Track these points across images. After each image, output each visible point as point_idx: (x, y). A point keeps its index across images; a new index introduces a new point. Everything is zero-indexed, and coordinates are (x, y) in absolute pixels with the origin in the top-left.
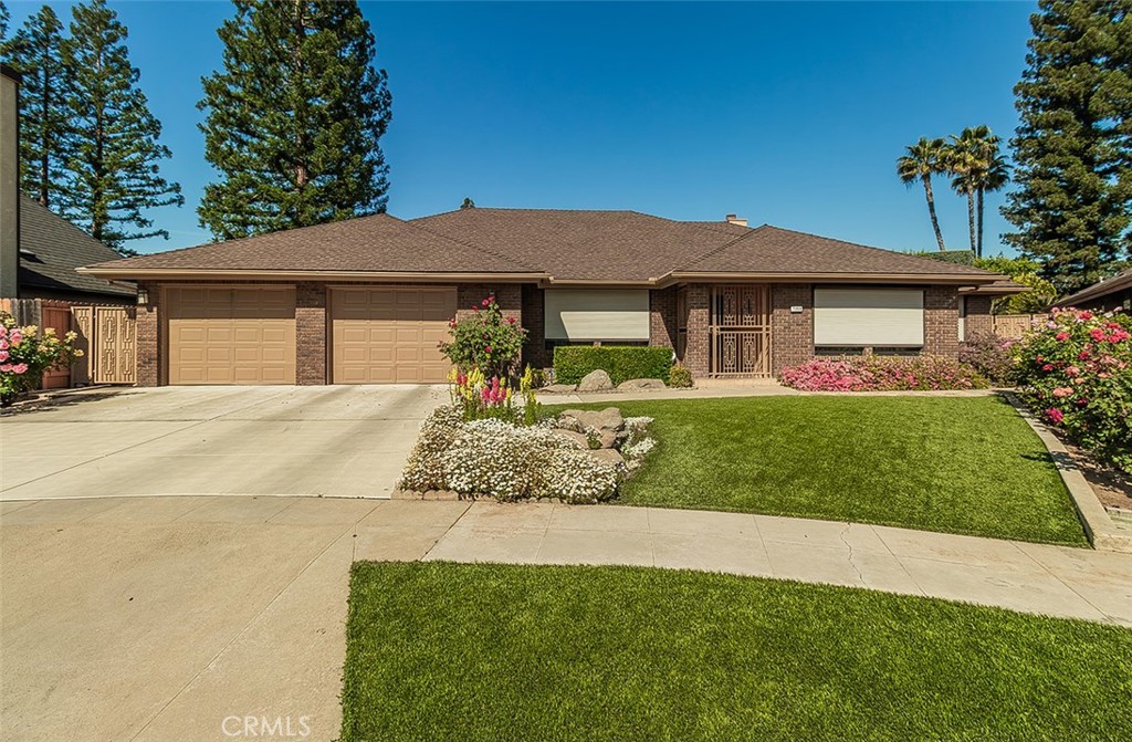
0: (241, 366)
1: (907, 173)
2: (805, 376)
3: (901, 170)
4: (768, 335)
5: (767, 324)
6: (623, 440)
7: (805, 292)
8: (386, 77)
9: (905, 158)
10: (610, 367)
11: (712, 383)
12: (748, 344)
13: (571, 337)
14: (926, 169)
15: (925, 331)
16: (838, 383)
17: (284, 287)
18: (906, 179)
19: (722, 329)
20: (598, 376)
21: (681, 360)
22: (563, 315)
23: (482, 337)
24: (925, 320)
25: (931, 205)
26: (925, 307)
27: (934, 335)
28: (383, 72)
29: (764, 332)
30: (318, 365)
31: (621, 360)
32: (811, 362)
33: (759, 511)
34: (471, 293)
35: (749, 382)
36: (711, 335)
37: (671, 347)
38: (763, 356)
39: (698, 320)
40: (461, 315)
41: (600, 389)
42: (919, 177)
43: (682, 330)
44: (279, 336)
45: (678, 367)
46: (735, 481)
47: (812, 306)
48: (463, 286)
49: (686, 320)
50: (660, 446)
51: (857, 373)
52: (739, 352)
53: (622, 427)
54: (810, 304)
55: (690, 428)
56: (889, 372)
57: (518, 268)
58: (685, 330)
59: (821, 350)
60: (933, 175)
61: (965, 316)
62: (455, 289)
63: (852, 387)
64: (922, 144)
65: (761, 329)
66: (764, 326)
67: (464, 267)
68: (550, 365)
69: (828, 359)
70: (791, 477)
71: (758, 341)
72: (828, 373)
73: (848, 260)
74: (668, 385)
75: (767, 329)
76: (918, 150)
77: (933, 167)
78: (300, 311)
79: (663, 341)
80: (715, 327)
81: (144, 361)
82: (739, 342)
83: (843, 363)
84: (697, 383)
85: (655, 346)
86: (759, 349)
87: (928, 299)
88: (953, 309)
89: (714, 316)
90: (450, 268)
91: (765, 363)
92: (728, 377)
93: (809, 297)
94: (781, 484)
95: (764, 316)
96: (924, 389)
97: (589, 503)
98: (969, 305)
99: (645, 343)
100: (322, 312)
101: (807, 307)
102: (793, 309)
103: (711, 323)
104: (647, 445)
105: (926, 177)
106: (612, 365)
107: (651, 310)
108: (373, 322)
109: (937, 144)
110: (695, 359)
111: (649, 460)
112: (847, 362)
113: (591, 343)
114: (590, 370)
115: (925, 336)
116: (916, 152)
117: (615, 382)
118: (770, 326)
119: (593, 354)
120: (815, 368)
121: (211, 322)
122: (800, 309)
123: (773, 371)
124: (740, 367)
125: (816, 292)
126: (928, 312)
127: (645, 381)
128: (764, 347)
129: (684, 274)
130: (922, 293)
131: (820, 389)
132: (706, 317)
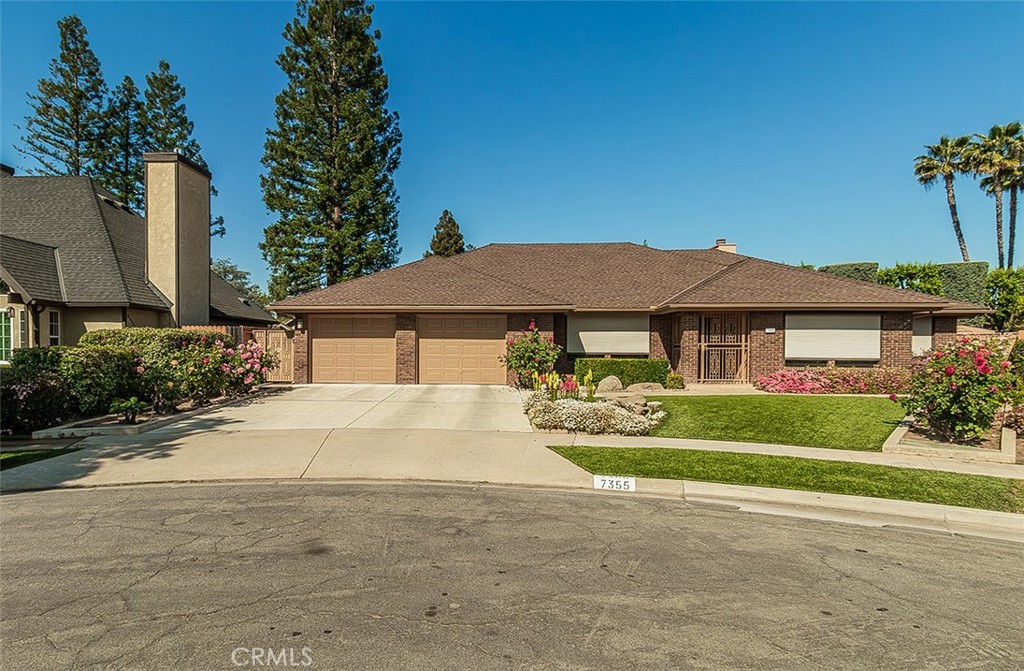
0: (358, 370)
1: (926, 174)
2: (775, 382)
3: (919, 171)
4: (746, 350)
5: (746, 341)
6: (647, 412)
7: (778, 318)
8: (398, 118)
9: (924, 157)
10: (620, 374)
11: (701, 386)
12: (731, 359)
13: (587, 350)
14: (948, 169)
15: (881, 347)
16: (801, 387)
17: (387, 316)
18: (925, 180)
19: (709, 346)
20: (611, 380)
21: (675, 369)
22: (581, 334)
23: (533, 352)
24: (882, 339)
25: (953, 208)
26: (882, 329)
27: (890, 351)
28: (395, 113)
29: (743, 349)
30: (409, 370)
31: (628, 369)
32: (780, 372)
33: (722, 439)
34: (518, 320)
35: (730, 386)
36: (700, 351)
37: (666, 359)
38: (742, 368)
39: (690, 339)
40: (510, 335)
41: (614, 389)
42: (940, 177)
43: (675, 347)
44: (384, 349)
45: (672, 374)
46: (712, 429)
47: (784, 328)
48: (511, 315)
49: (680, 338)
50: (669, 415)
51: (818, 380)
52: (723, 365)
53: (646, 405)
54: (782, 327)
55: (686, 407)
56: (844, 379)
57: (553, 302)
58: (679, 346)
59: (790, 362)
60: (957, 174)
61: (933, 334)
62: (505, 317)
63: (812, 390)
64: (944, 142)
65: (740, 346)
66: (743, 343)
67: (514, 301)
68: (573, 372)
69: (793, 369)
70: (742, 428)
71: (738, 355)
72: (793, 380)
73: (816, 291)
74: (665, 388)
75: (746, 346)
76: (939, 149)
77: (955, 167)
78: (399, 333)
79: (660, 355)
80: (703, 345)
81: (299, 366)
82: (723, 356)
83: (806, 372)
84: (688, 386)
85: (654, 358)
86: (738, 362)
87: (885, 322)
88: (908, 330)
89: (703, 336)
90: (504, 302)
91: (744, 373)
92: (713, 382)
93: (781, 322)
94: (736, 431)
95: (743, 336)
96: (873, 393)
97: (635, 435)
98: (936, 325)
99: (646, 356)
100: (413, 333)
101: (780, 329)
102: (767, 331)
103: (700, 341)
104: (661, 414)
105: (949, 178)
106: (622, 373)
107: (651, 331)
108: (447, 340)
109: (962, 142)
110: (686, 369)
111: (663, 421)
112: (810, 372)
113: (602, 356)
114: (605, 376)
115: (882, 352)
116: (936, 152)
117: (625, 385)
118: (748, 344)
119: (607, 364)
120: (783, 376)
121: (339, 340)
122: (773, 330)
123: (750, 378)
124: (723, 375)
125: (787, 317)
126: (885, 332)
127: (648, 384)
128: (743, 360)
129: (679, 305)
130: (879, 318)
131: (785, 391)
132: (696, 337)
